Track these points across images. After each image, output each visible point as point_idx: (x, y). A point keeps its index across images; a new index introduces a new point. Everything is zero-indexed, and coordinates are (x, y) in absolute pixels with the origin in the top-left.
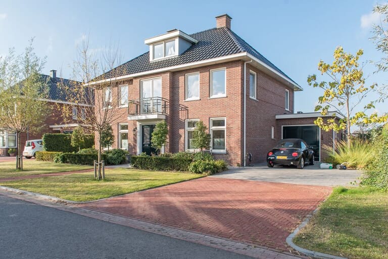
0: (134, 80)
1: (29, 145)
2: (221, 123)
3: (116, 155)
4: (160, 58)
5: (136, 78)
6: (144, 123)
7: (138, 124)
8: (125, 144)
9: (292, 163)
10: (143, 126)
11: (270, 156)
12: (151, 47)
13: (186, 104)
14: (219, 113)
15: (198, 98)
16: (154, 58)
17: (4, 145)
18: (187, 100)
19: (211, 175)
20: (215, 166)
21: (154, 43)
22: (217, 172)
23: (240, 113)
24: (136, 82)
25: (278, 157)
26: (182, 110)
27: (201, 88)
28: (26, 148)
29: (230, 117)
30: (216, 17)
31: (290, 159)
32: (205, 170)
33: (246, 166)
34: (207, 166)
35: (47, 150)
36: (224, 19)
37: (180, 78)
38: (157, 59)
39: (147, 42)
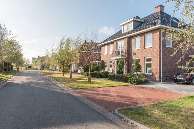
0: (114, 42)
1: (79, 69)
2: (150, 60)
3: (105, 74)
4: (126, 31)
5: (115, 41)
6: (118, 61)
7: (115, 61)
8: (111, 69)
9: (186, 82)
10: (117, 62)
11: (174, 77)
12: (122, 27)
13: (134, 52)
14: (149, 55)
15: (140, 49)
16: (123, 31)
17: (74, 69)
18: (135, 49)
19: (137, 84)
20: (140, 81)
21: (123, 25)
22: (141, 83)
23: (158, 55)
24: (115, 43)
25: (178, 78)
26: (133, 55)
27: (141, 44)
28: (78, 70)
29: (154, 57)
30: (155, 7)
31: (185, 79)
32: (134, 82)
33: (162, 82)
34: (136, 80)
35: (84, 71)
36: (159, 7)
37: (132, 40)
38: (125, 32)
39: (121, 25)
